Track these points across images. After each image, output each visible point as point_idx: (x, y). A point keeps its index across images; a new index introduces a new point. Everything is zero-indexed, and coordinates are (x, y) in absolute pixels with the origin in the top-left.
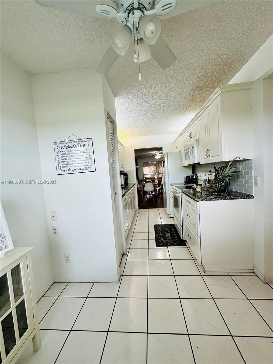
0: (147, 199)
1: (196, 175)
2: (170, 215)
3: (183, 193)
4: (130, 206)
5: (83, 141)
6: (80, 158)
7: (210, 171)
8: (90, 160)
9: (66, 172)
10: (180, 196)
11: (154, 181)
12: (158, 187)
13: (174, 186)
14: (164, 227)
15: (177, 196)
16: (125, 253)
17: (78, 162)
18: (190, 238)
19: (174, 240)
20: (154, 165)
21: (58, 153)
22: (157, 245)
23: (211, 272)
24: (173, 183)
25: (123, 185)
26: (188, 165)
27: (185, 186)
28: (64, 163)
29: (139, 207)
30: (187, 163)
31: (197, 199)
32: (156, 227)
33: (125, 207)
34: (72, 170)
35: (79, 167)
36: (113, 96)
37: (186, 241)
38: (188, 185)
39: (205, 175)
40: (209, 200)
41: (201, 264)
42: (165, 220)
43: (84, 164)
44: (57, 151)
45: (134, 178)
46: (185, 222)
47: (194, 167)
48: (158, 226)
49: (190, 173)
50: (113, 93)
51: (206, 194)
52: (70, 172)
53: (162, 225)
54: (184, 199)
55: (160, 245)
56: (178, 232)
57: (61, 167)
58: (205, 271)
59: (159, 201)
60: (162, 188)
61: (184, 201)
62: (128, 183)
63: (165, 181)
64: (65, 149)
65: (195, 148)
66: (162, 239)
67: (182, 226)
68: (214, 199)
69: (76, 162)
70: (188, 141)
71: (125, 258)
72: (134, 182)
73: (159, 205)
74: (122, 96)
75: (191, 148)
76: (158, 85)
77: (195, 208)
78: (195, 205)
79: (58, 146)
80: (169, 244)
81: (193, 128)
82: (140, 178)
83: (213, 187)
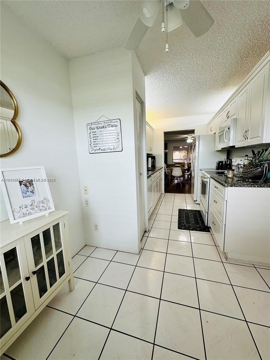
0: (175, 184)
1: (230, 160)
2: (197, 201)
3: (212, 178)
4: (156, 188)
5: (112, 122)
6: (109, 138)
7: (247, 156)
8: (118, 140)
9: (97, 152)
10: (208, 182)
11: (184, 166)
12: (187, 172)
13: (203, 172)
14: (189, 212)
15: (205, 181)
16: (147, 231)
17: (107, 142)
18: (215, 224)
19: (198, 226)
20: (185, 149)
21: (90, 133)
22: (179, 228)
23: (234, 261)
24: (202, 168)
25: (150, 168)
26: (222, 149)
27: (216, 172)
28: (95, 143)
29: (165, 190)
30: (220, 147)
31: (226, 185)
32: (180, 211)
33: (150, 190)
34: (102, 150)
35: (108, 147)
36: (143, 74)
37: (210, 228)
38: (220, 171)
39: (241, 160)
40: (240, 186)
41: (223, 251)
42: (191, 205)
43: (112, 144)
44: (89, 131)
45: (162, 162)
46: (211, 208)
47: (229, 151)
48: (182, 210)
49: (223, 158)
50: (143, 71)
51: (238, 180)
52: (100, 151)
53: (187, 210)
54: (212, 184)
55: (182, 228)
56: (202, 219)
57: (93, 147)
58: (226, 258)
59: (187, 187)
60: (191, 174)
61: (212, 187)
62: (156, 166)
63: (194, 166)
64: (96, 130)
65: (231, 128)
66: (185, 223)
67: (207, 212)
68: (246, 186)
69: (105, 142)
70: (224, 122)
71: (146, 234)
72: (162, 165)
73: (186, 191)
74: (152, 74)
75: (226, 129)
76: (193, 57)
77: (223, 195)
78: (223, 191)
79: (90, 127)
80: (191, 228)
81: (232, 106)
82: (169, 162)
83: (247, 172)
